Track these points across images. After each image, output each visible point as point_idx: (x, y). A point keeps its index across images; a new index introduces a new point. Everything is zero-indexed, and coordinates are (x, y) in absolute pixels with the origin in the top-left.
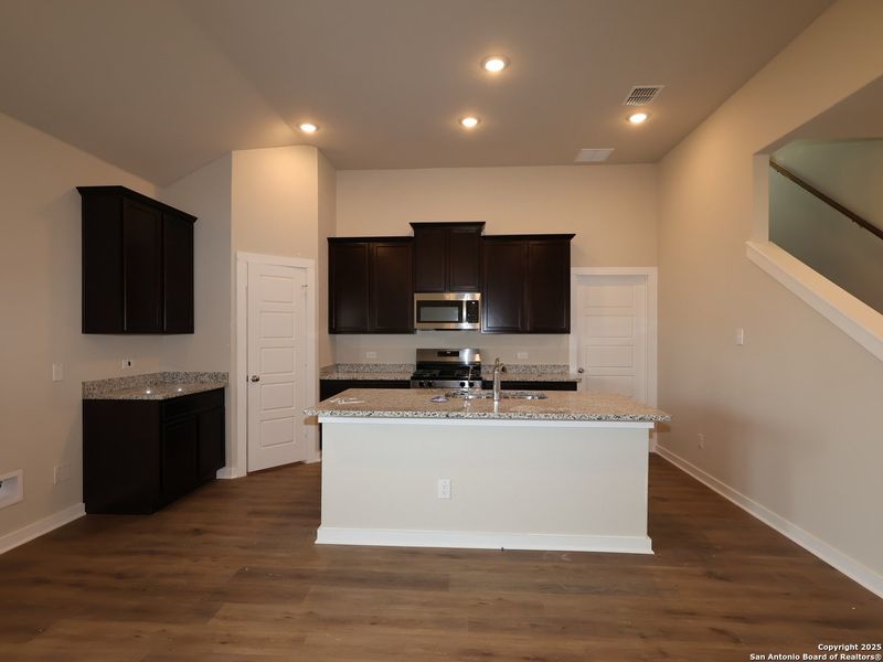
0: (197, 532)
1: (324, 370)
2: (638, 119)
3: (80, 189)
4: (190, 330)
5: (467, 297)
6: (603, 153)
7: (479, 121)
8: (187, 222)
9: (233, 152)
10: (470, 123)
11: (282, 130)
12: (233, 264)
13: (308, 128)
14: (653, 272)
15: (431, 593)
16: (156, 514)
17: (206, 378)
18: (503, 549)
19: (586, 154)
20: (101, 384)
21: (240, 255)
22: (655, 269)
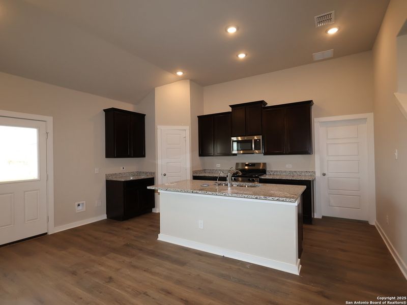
0: (129, 229)
1: (194, 172)
2: (333, 31)
3: (104, 110)
4: (144, 156)
5: (256, 138)
6: (329, 53)
7: (246, 55)
8: (142, 117)
9: (156, 88)
10: (242, 56)
11: (170, 76)
12: (156, 130)
13: (180, 73)
14: (370, 116)
15: (176, 266)
16: (125, 221)
17: (148, 174)
18: (223, 256)
19: (318, 56)
20: (112, 175)
21: (158, 127)
22: (372, 113)
